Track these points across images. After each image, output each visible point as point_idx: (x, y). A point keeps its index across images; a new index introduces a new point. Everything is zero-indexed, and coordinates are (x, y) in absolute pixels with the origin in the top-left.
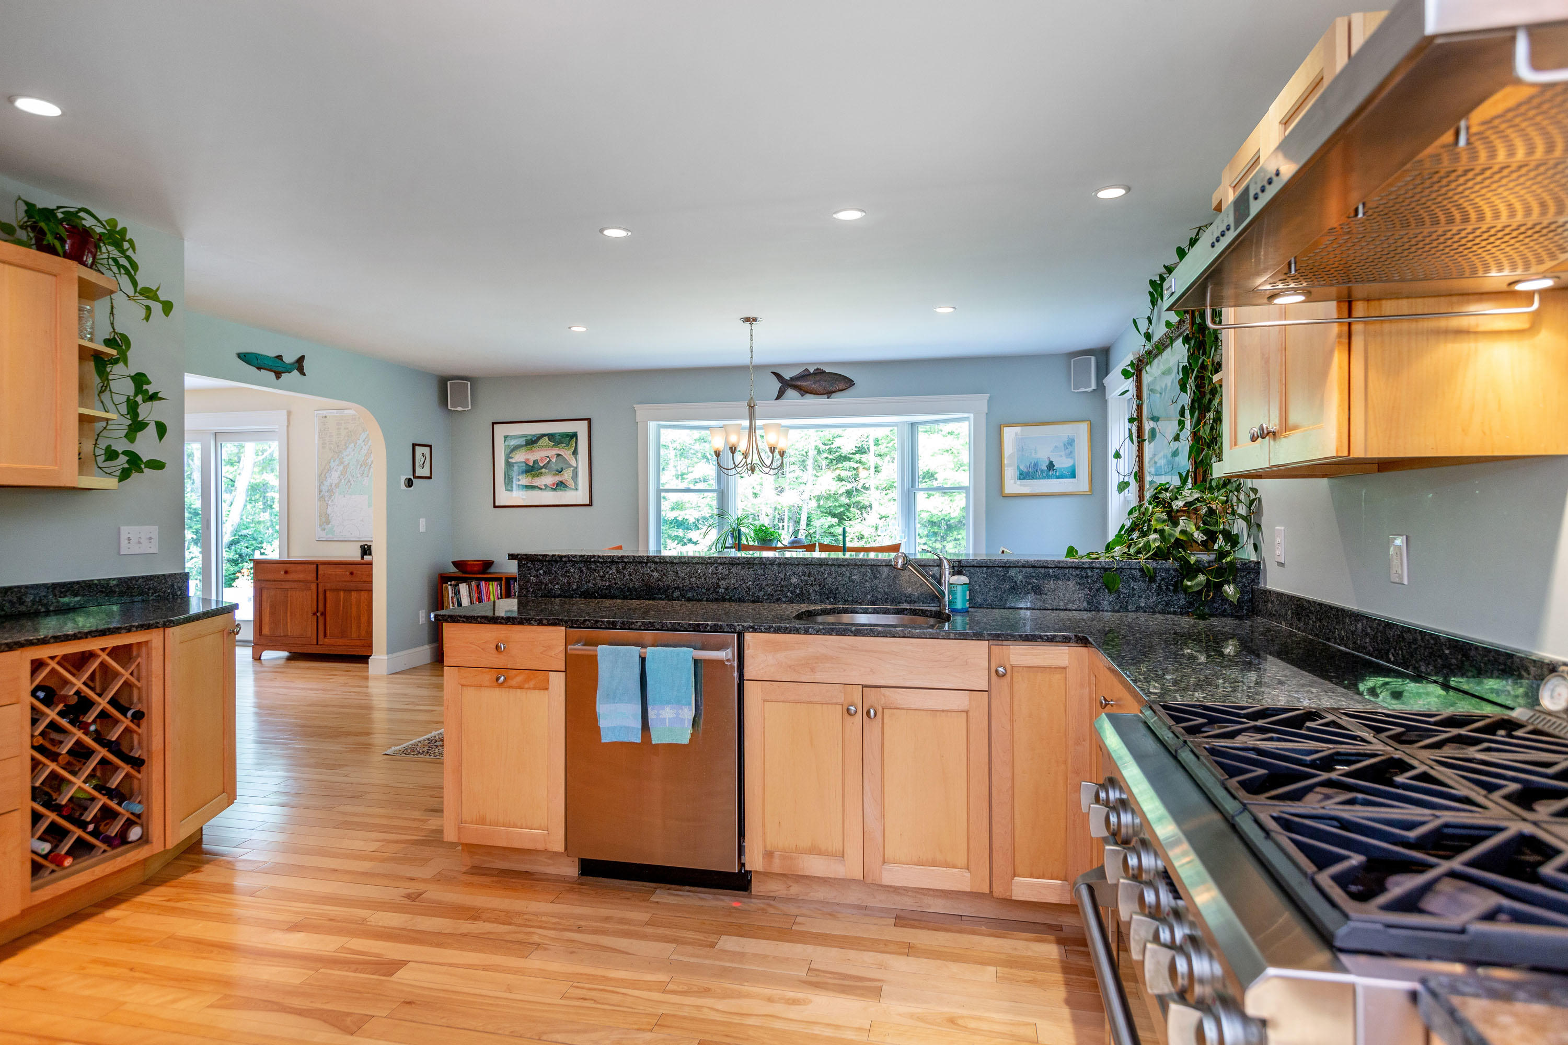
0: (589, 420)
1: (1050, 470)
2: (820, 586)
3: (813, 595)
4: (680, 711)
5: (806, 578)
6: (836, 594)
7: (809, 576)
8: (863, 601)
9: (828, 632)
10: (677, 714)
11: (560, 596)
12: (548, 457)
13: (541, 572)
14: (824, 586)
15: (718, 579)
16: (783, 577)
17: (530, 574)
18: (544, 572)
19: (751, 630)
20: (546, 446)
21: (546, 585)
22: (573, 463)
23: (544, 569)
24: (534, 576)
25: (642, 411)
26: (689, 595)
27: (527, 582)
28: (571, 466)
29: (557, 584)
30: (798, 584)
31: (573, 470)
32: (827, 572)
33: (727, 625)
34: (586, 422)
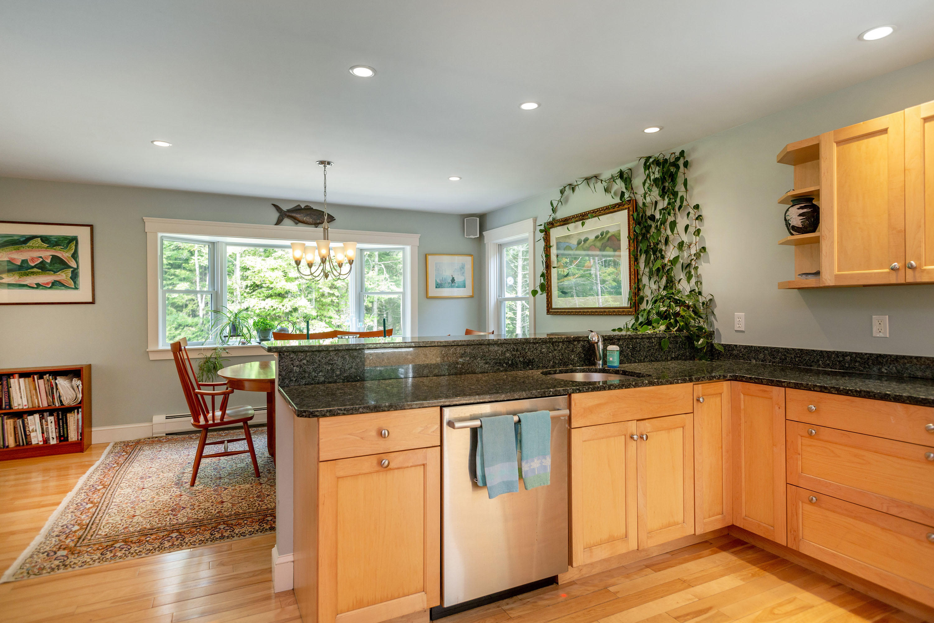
0: (91, 226)
1: (453, 283)
2: (523, 358)
3: (519, 364)
4: (543, 460)
5: (515, 353)
6: (533, 362)
7: (517, 351)
8: (548, 366)
9: (621, 387)
10: (541, 463)
11: (323, 383)
12: (41, 257)
13: (305, 361)
14: (526, 358)
15: (457, 358)
16: (501, 353)
17: (292, 364)
18: (308, 361)
19: (578, 391)
20: (38, 247)
21: (310, 373)
22: (73, 264)
23: (308, 359)
24: (297, 366)
25: (151, 223)
26: (436, 371)
27: (290, 372)
28: (70, 267)
29: (321, 371)
30: (510, 357)
31: (73, 272)
32: (527, 348)
33: (563, 390)
34: (89, 228)
